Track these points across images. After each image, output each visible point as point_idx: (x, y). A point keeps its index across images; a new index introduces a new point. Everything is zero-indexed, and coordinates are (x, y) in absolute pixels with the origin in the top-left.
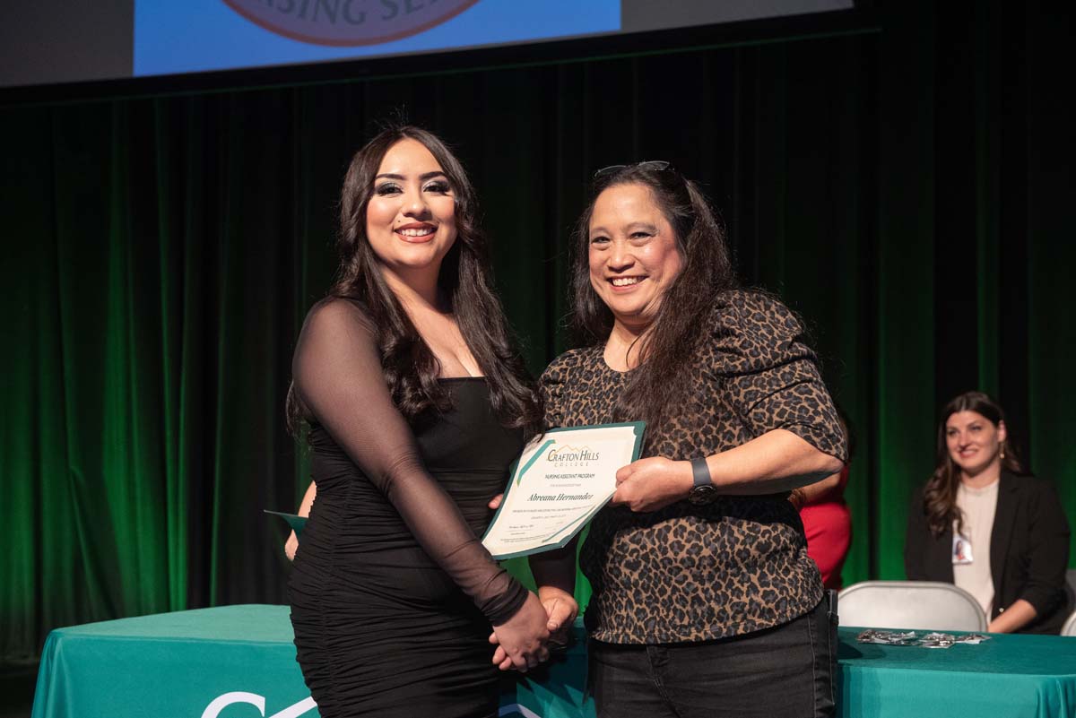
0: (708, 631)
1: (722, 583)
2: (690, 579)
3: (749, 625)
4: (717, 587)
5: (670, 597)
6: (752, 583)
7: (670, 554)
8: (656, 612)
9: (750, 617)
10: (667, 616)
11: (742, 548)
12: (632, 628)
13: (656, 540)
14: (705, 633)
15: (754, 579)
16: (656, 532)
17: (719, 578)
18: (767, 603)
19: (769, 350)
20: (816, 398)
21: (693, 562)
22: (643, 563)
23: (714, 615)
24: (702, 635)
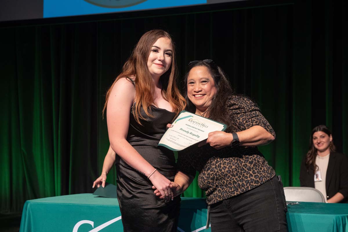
1: (241, 176)
2: (231, 176)
3: (252, 186)
4: (239, 177)
5: (226, 184)
6: (251, 174)
7: (223, 171)
8: (223, 189)
9: (251, 184)
10: (227, 190)
11: (244, 164)
12: (218, 197)
14: (239, 192)
15: (251, 172)
16: (217, 166)
17: (239, 174)
18: (256, 179)
21: (230, 171)
22: (215, 176)
23: (240, 186)
24: (238, 193)
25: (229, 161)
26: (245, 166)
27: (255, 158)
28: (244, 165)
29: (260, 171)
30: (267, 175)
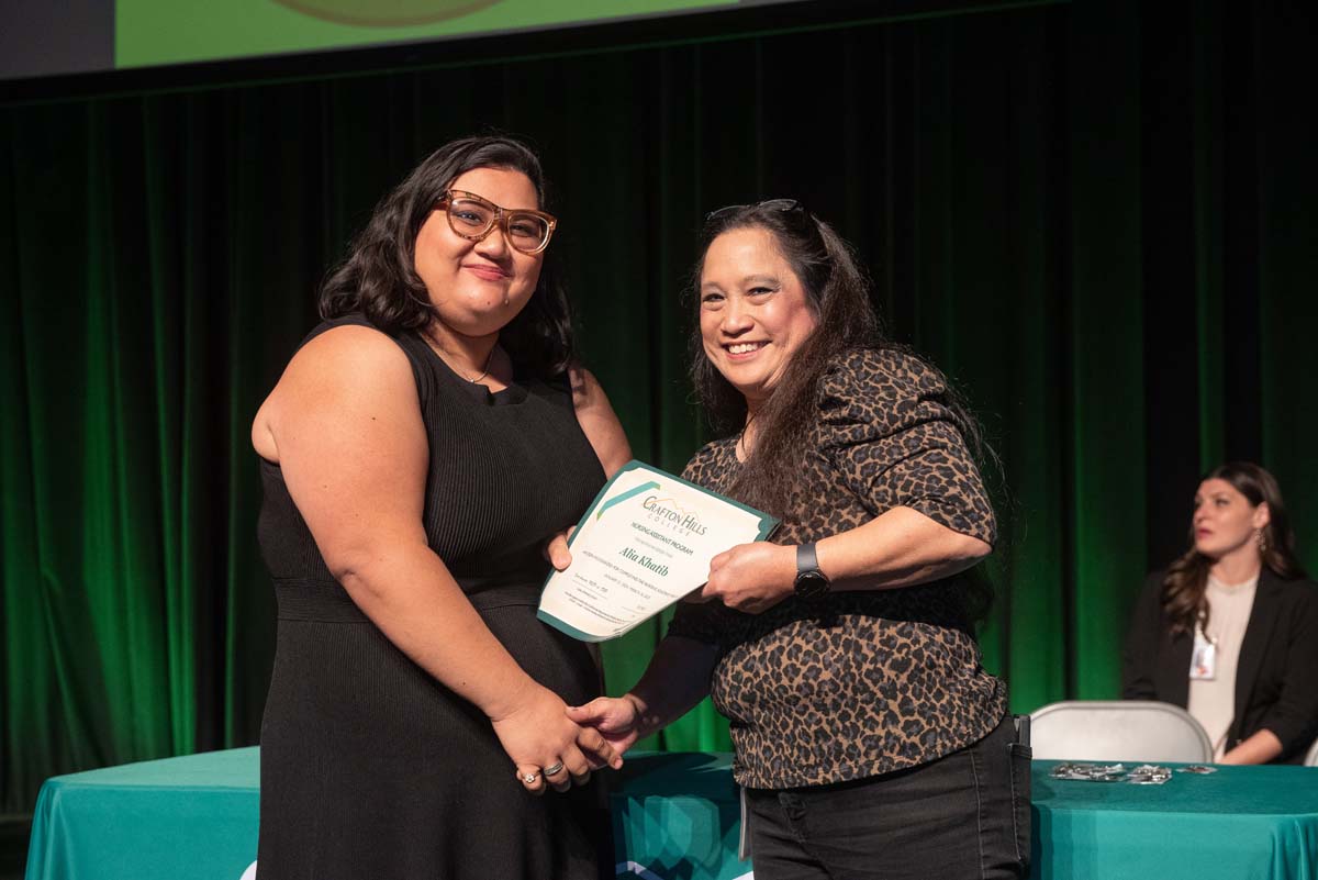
0: (835, 773)
1: (851, 712)
2: (812, 709)
3: (886, 763)
4: (844, 717)
5: (792, 732)
6: (891, 711)
9: (887, 753)
10: (792, 755)
11: (871, 667)
12: (762, 770)
13: (769, 665)
14: (834, 774)
15: (894, 706)
16: (769, 655)
18: (909, 736)
19: (886, 411)
20: (952, 467)
21: (811, 687)
22: (759, 694)
23: (841, 752)
24: (829, 776)
25: (815, 646)
26: (875, 676)
27: (920, 649)
28: (869, 674)
29: (933, 707)
30: (959, 725)
